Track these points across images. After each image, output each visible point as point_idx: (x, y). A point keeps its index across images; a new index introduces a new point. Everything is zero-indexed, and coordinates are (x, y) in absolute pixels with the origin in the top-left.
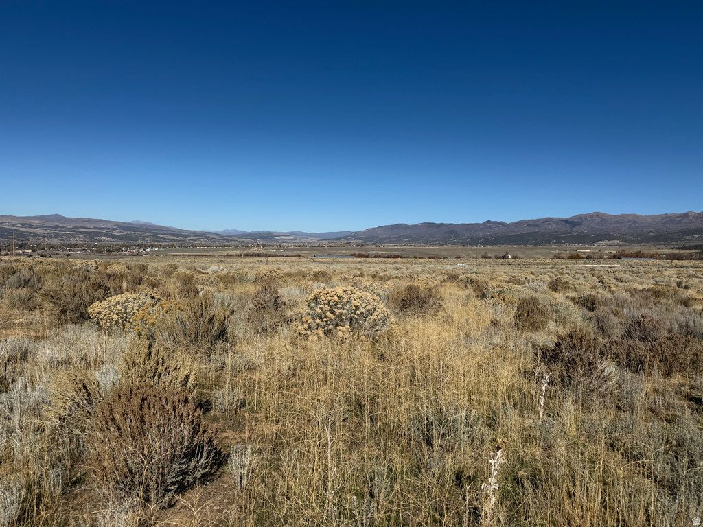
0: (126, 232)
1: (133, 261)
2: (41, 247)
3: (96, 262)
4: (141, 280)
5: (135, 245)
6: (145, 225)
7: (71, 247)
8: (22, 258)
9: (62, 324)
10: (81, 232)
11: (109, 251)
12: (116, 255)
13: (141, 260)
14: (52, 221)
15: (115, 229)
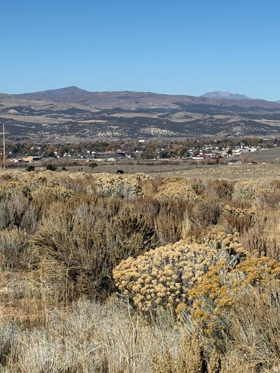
0: (196, 117)
1: (207, 176)
2: (49, 151)
3: (139, 179)
4: (217, 214)
5: (212, 143)
6: (232, 101)
7: (97, 150)
8: (15, 172)
9: (70, 300)
10: (115, 118)
11: (164, 156)
12: (177, 164)
13: (224, 174)
14: (65, 100)
15: (175, 111)
